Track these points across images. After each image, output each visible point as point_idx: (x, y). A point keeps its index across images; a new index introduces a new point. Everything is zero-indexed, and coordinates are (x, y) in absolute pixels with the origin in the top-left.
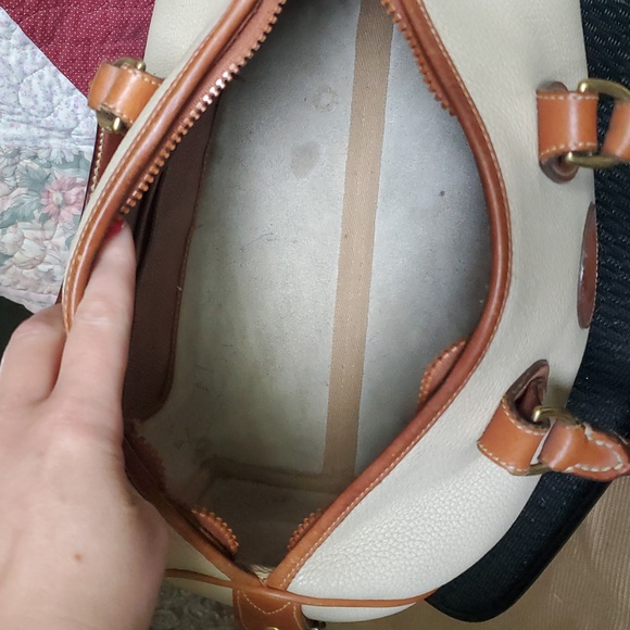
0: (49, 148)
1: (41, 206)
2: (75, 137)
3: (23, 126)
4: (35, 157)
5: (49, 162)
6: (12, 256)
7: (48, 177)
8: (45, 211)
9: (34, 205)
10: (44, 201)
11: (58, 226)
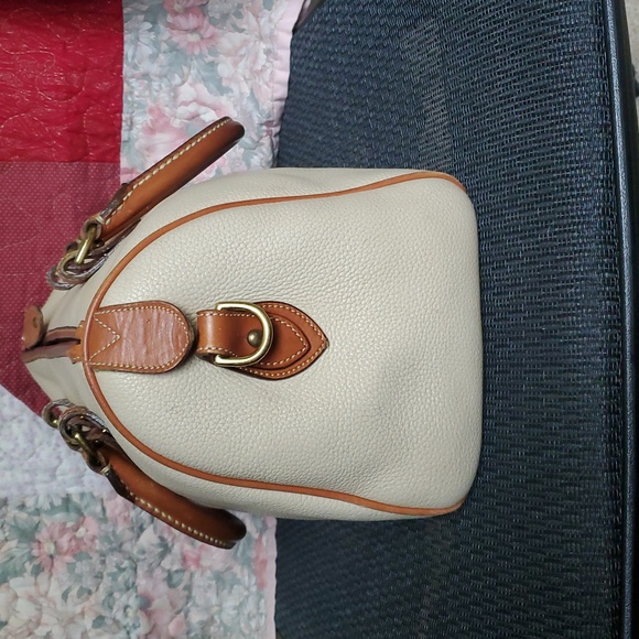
0: (35, 494)
1: (32, 558)
2: (60, 478)
3: (8, 474)
4: (22, 507)
5: (37, 510)
6: (6, 623)
7: (37, 525)
8: (36, 562)
9: (25, 558)
10: (35, 552)
11: (53, 579)
